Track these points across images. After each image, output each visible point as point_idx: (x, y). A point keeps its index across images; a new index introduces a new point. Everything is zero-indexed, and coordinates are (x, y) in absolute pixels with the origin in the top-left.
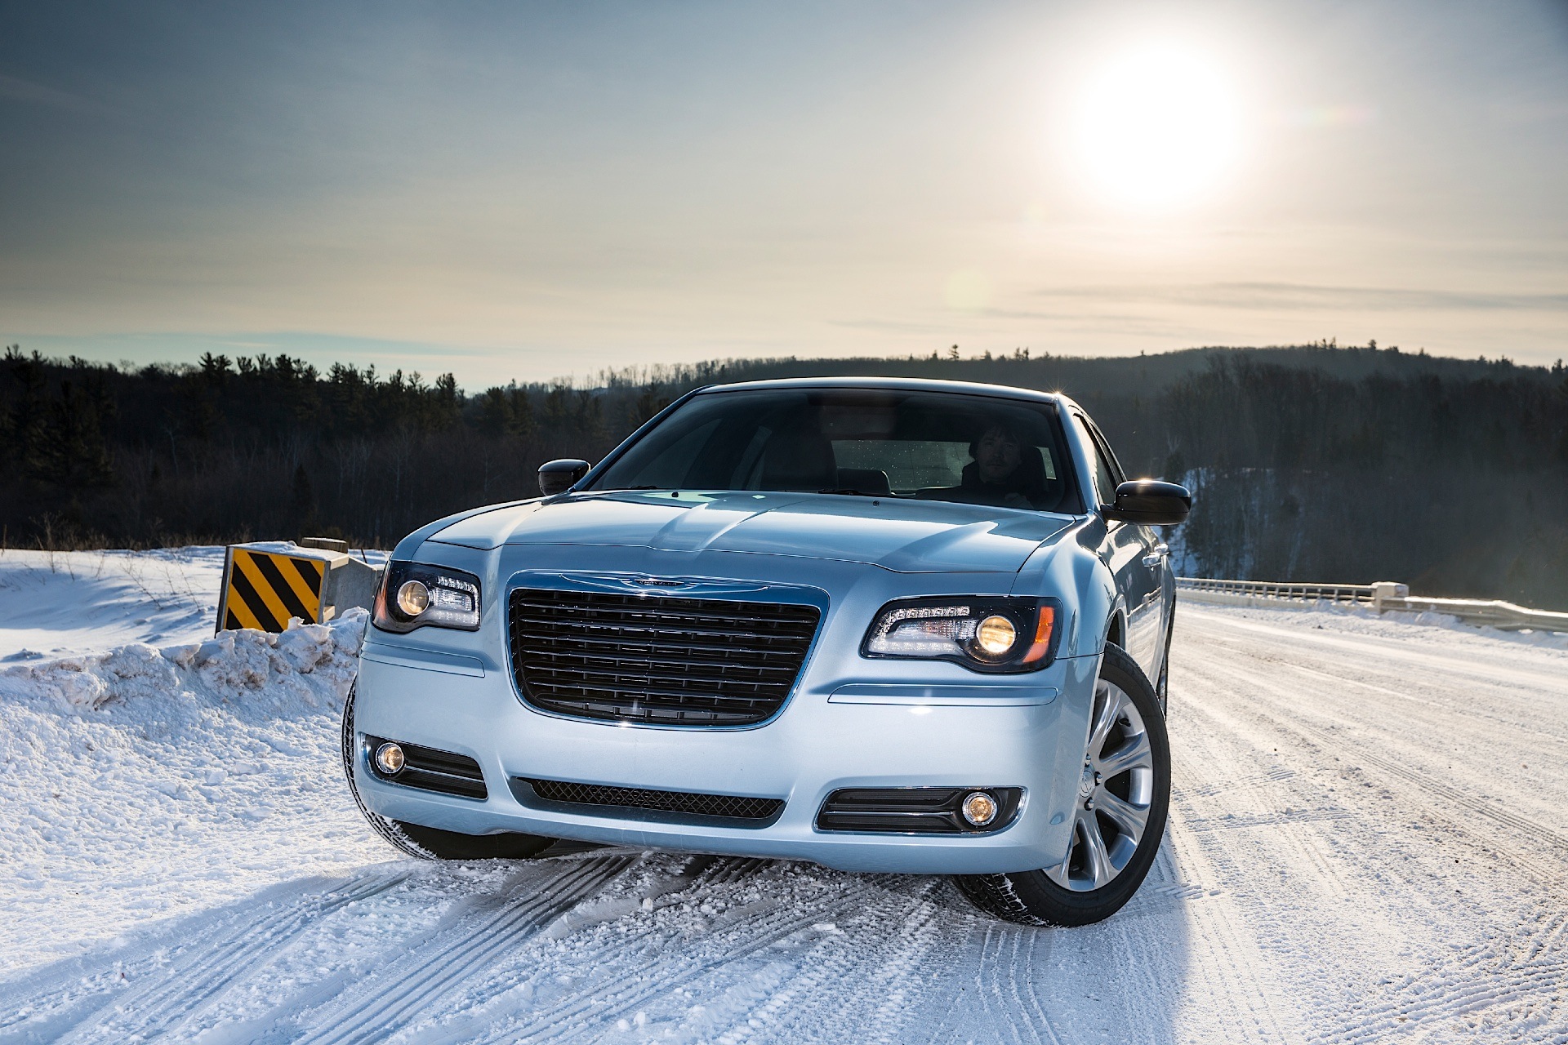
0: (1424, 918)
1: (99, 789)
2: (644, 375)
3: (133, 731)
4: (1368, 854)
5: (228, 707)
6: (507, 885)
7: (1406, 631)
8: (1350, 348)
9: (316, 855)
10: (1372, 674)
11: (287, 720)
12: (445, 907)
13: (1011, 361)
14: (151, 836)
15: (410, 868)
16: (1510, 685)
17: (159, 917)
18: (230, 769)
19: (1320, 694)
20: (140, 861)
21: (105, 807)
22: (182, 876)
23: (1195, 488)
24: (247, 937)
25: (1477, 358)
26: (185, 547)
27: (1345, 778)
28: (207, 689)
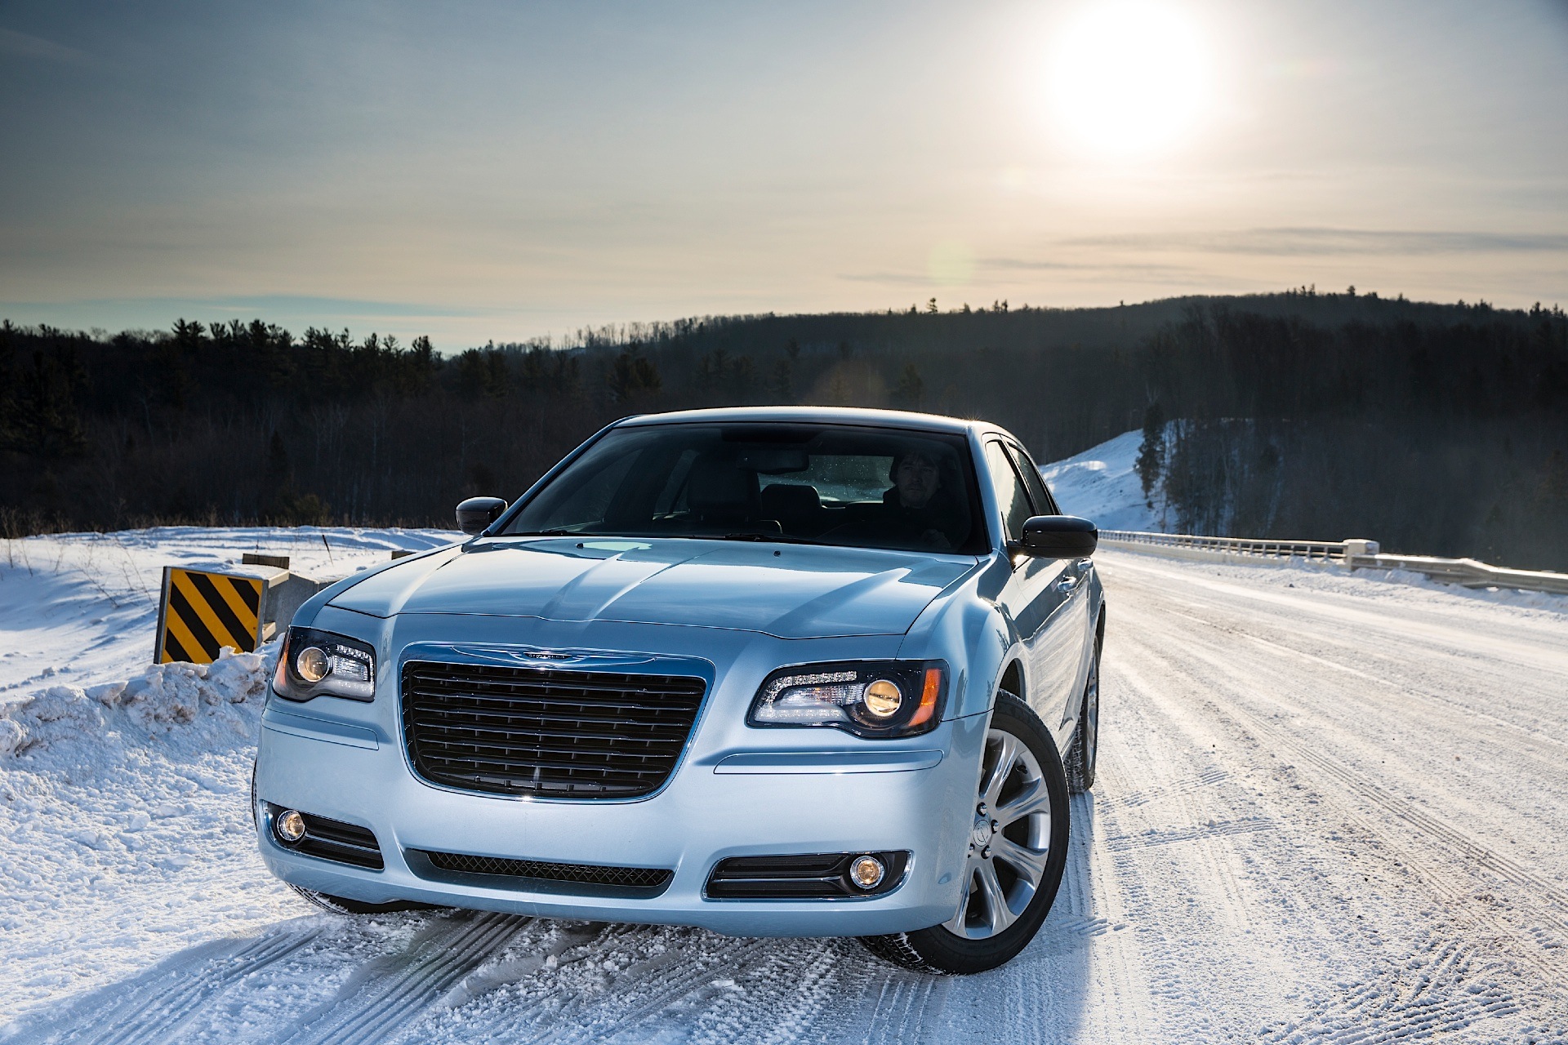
0: (1319, 951)
1: (17, 843)
2: (622, 334)
3: (55, 776)
4: (1280, 874)
5: (156, 744)
6: (415, 942)
7: (1376, 589)
8: (1329, 295)
9: (227, 913)
10: (1330, 645)
11: (216, 754)
12: (346, 974)
13: (990, 313)
14: (65, 893)
15: (321, 924)
16: (1466, 654)
17: (58, 995)
18: (154, 811)
19: (1272, 673)
20: (52, 923)
21: (20, 864)
22: (90, 943)
23: (1174, 439)
24: (144, 1016)
25: (1455, 302)
26: (152, 529)
27: (1276, 779)
28: (134, 726)
